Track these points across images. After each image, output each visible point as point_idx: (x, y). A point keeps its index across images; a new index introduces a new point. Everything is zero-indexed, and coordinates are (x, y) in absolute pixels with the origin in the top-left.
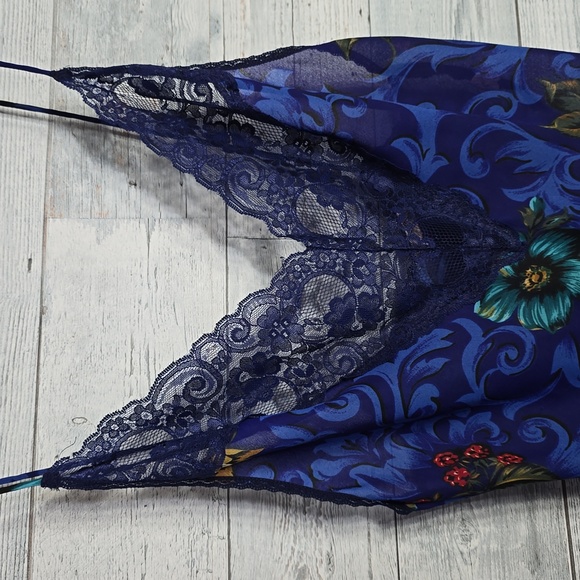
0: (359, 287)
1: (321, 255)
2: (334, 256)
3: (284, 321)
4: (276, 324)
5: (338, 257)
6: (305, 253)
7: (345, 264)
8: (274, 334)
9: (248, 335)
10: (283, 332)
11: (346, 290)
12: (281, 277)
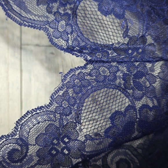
0: (139, 99)
1: (101, 69)
2: (114, 69)
3: (64, 137)
4: (55, 141)
5: (118, 70)
6: (85, 67)
7: (125, 77)
8: (54, 152)
9: (26, 155)
10: (63, 149)
11: (127, 102)
12: (61, 93)
